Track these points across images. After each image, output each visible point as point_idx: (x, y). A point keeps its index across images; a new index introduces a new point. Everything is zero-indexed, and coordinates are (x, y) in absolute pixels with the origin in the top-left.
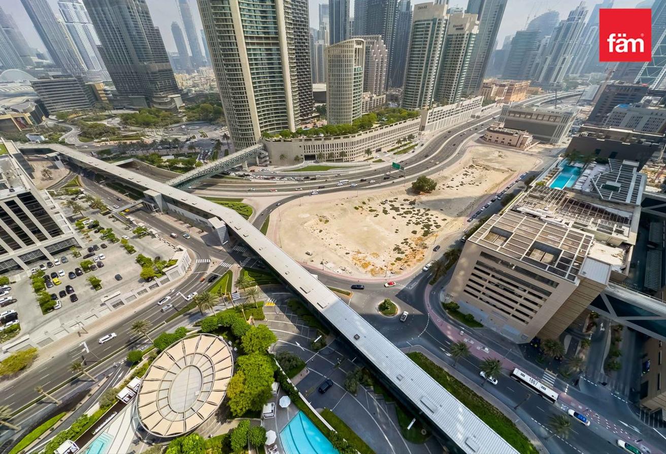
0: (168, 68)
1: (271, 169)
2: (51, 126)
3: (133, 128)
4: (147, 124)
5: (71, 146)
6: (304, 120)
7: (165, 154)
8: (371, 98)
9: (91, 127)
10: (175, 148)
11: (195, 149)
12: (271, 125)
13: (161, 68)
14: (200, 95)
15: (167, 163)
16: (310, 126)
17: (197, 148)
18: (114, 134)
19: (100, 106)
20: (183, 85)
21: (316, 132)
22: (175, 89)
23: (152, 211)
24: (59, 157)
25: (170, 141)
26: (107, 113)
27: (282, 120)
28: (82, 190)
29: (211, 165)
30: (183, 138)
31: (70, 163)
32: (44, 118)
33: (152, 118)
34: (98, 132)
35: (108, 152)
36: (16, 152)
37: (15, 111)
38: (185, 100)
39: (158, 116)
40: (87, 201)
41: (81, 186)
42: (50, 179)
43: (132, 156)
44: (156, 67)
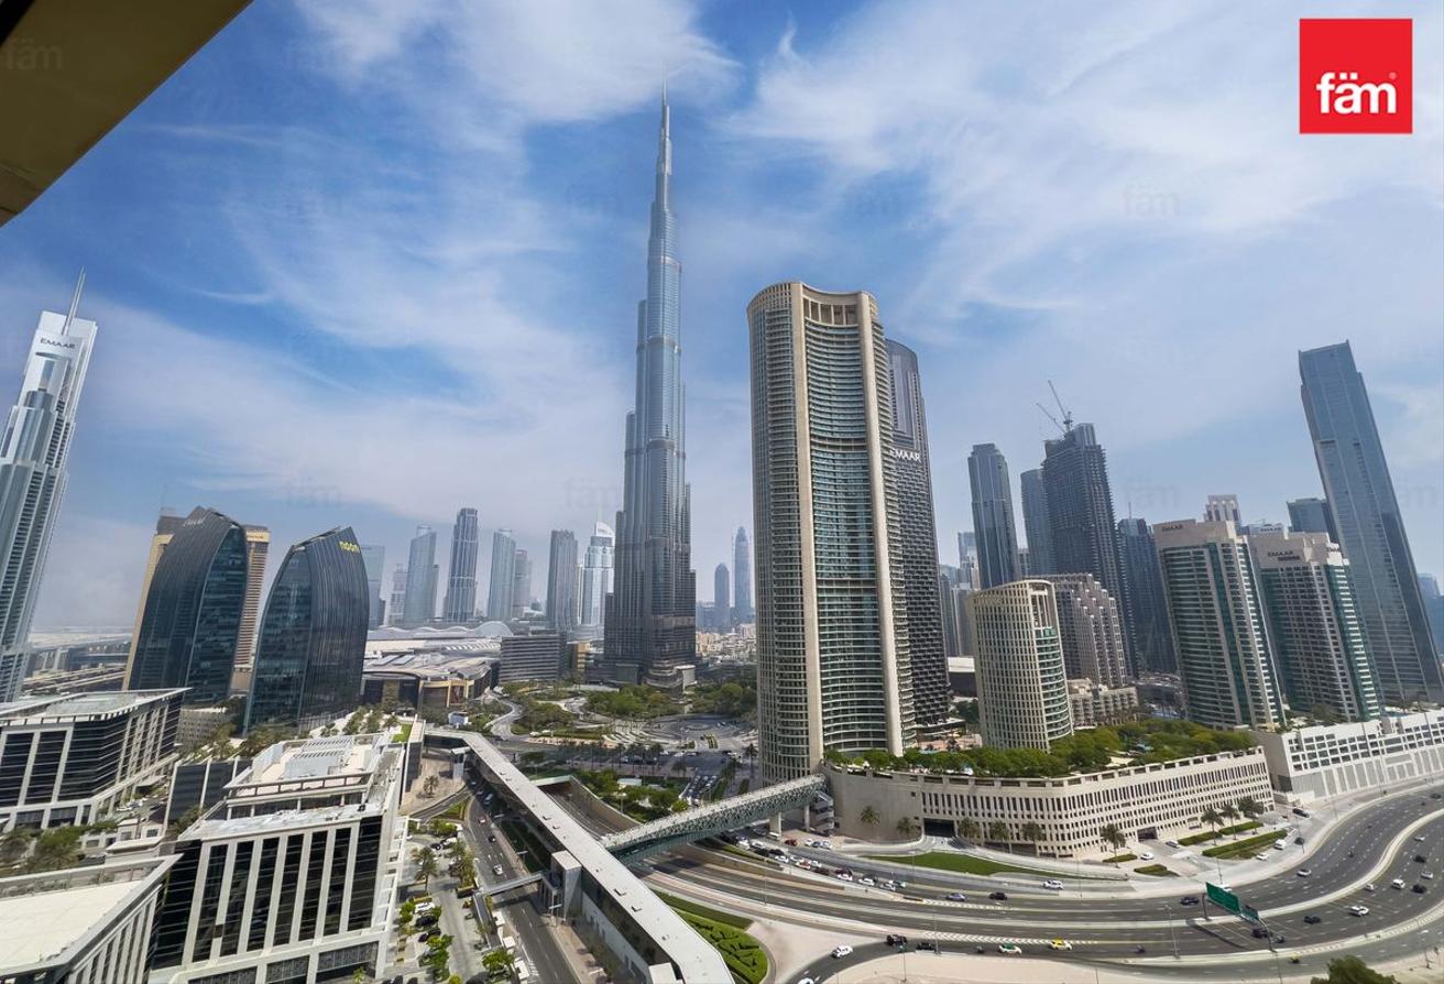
0: (691, 622)
1: (835, 844)
2: (487, 702)
3: (598, 717)
4: (623, 713)
5: (495, 739)
6: (928, 730)
7: (628, 773)
8: (1095, 693)
9: (540, 709)
10: (650, 763)
11: (685, 770)
12: (847, 735)
13: (680, 624)
14: (730, 668)
15: (624, 794)
16: (941, 746)
17: (688, 769)
18: (565, 724)
19: (570, 677)
20: (705, 651)
21: (953, 760)
22: (690, 655)
23: (547, 908)
24: (465, 756)
25: (647, 747)
26: (573, 688)
27: (874, 726)
28: (459, 828)
29: (706, 810)
30: (670, 745)
31: (476, 771)
32: (487, 690)
33: (635, 702)
34: (544, 720)
35: (537, 757)
36: (417, 741)
37: (460, 676)
38: (700, 674)
39: (645, 700)
40: (451, 855)
41: (463, 819)
42: (430, 795)
43: (572, 771)
44: (673, 622)
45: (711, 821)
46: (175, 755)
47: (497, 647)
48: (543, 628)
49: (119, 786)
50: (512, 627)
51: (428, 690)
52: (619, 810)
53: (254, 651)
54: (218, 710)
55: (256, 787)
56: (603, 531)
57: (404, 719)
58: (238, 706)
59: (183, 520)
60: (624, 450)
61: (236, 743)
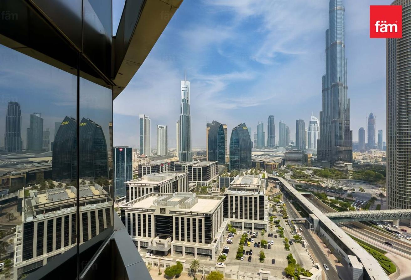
0: (351, 149)
2: (283, 170)
3: (317, 177)
4: (326, 176)
5: (286, 179)
7: (330, 195)
9: (298, 173)
10: (338, 193)
11: (353, 198)
13: (346, 149)
14: (366, 165)
15: (330, 201)
18: (307, 178)
19: (306, 164)
20: (356, 158)
22: (350, 160)
23: (309, 228)
24: (279, 183)
25: (337, 188)
26: (308, 167)
28: (281, 201)
29: (362, 212)
30: (345, 188)
31: (283, 188)
32: (282, 166)
33: (330, 174)
34: (300, 176)
35: (300, 186)
36: (267, 178)
37: (275, 162)
38: (355, 166)
39: (334, 173)
40: (280, 208)
41: (281, 199)
42: (272, 192)
43: (311, 191)
44: (343, 148)
45: (367, 216)
46: (218, 175)
47: (284, 155)
48: (297, 150)
49: (211, 180)
50: (287, 149)
51: (267, 165)
52: (329, 205)
53: (229, 153)
54: (224, 166)
55: (236, 184)
56: (314, 119)
57: (262, 172)
58: (227, 165)
59: (211, 124)
60: (322, 89)
61: (229, 174)
